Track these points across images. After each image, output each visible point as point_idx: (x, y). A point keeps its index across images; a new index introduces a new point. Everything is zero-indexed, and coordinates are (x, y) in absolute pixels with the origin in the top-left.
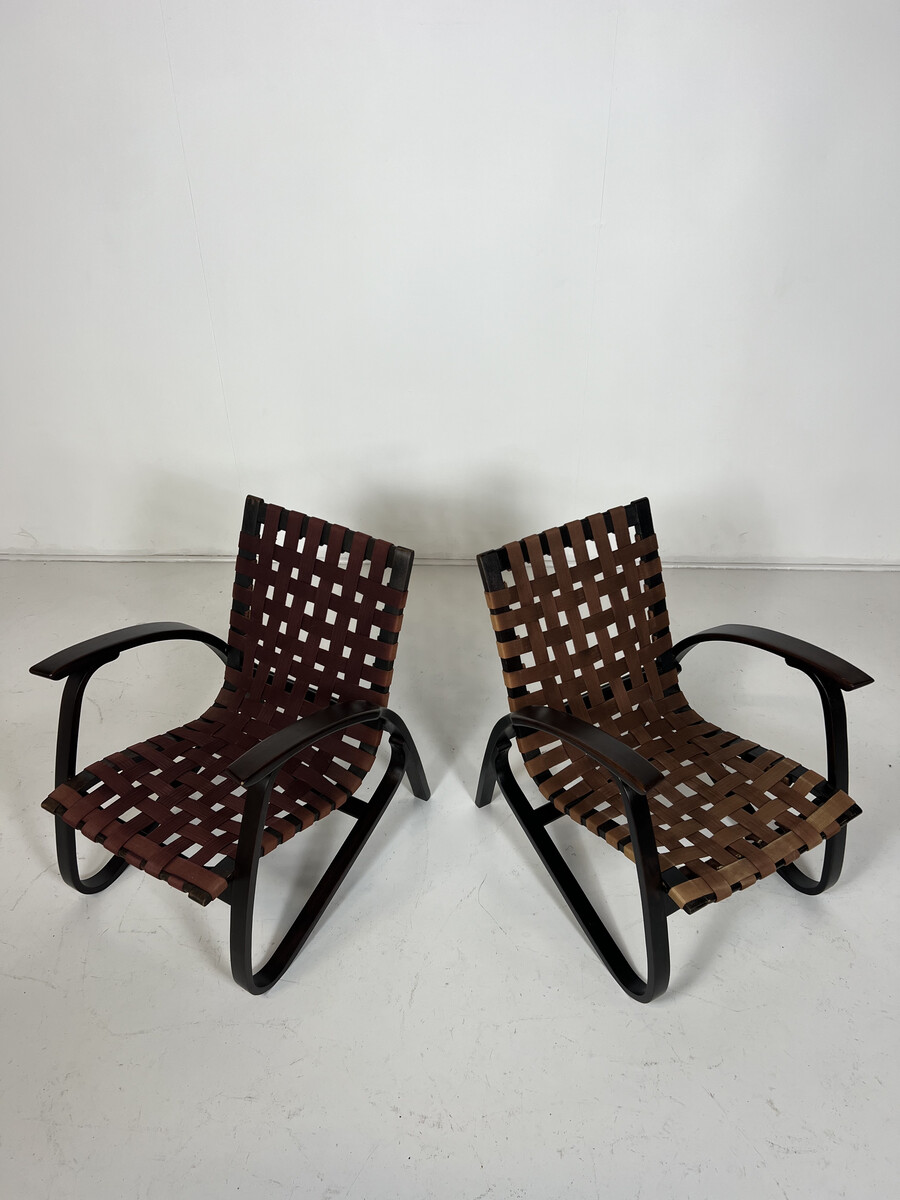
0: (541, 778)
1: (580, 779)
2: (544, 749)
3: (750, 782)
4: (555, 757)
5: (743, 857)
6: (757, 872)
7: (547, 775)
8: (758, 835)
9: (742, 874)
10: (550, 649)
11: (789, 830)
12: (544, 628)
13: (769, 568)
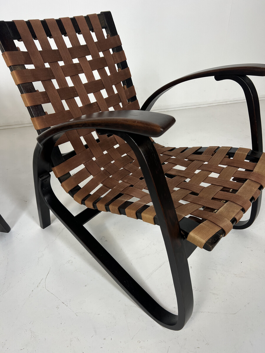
0: (74, 191)
1: (101, 185)
2: (73, 172)
3: (206, 163)
4: (81, 176)
5: (227, 201)
6: (242, 208)
7: (77, 188)
8: (228, 187)
9: (233, 212)
10: (64, 102)
11: (246, 180)
12: (57, 87)
13: (165, 110)
